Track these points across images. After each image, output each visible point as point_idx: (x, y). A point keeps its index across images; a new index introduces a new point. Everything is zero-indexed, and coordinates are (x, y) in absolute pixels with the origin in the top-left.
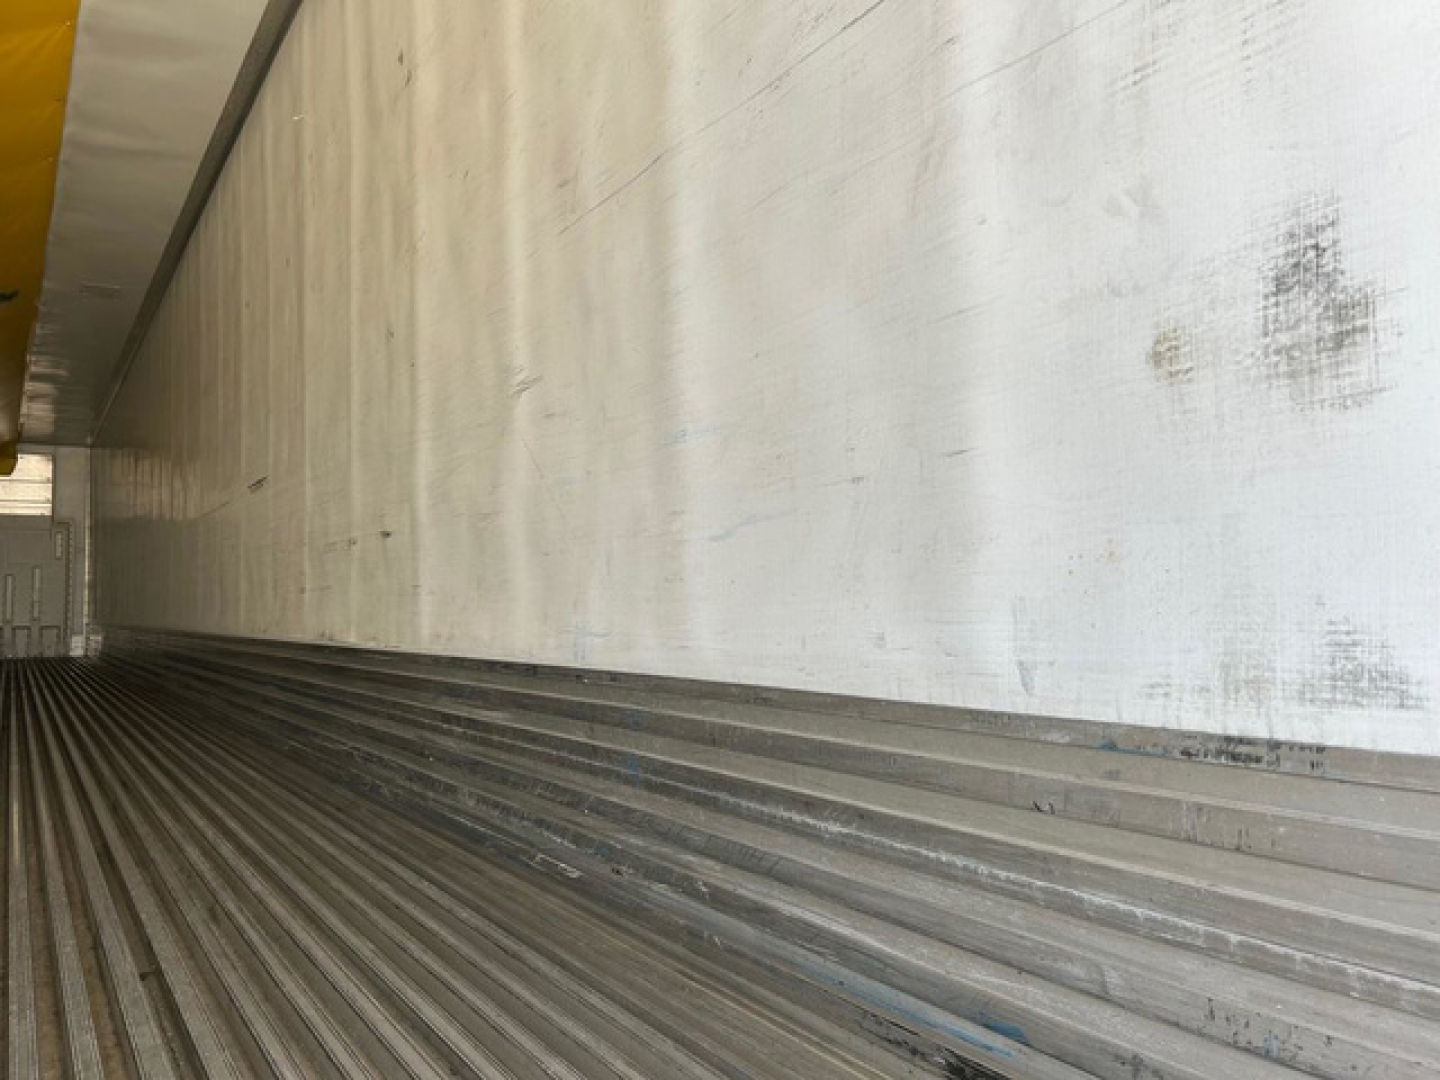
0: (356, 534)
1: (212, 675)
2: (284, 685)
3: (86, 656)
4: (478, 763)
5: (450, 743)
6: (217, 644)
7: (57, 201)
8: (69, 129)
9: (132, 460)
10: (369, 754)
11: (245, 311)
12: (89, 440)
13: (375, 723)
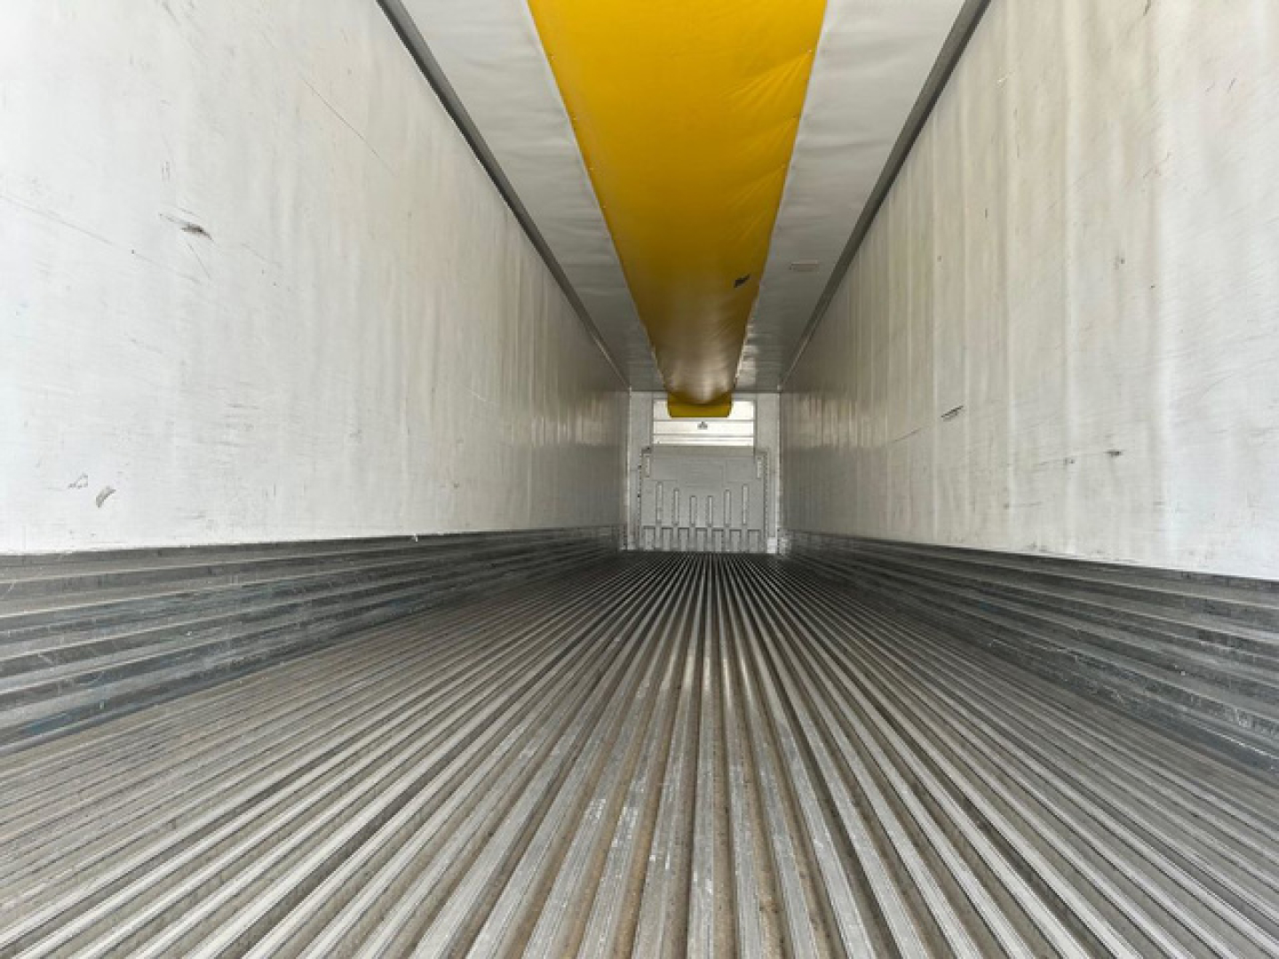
0: (1072, 454)
1: (906, 577)
2: (985, 589)
3: (778, 554)
4: (1255, 684)
5: (1211, 661)
6: (910, 550)
7: (784, 199)
8: (800, 138)
9: (819, 401)
10: (1093, 659)
11: (937, 266)
12: (779, 388)
13: (1100, 632)
